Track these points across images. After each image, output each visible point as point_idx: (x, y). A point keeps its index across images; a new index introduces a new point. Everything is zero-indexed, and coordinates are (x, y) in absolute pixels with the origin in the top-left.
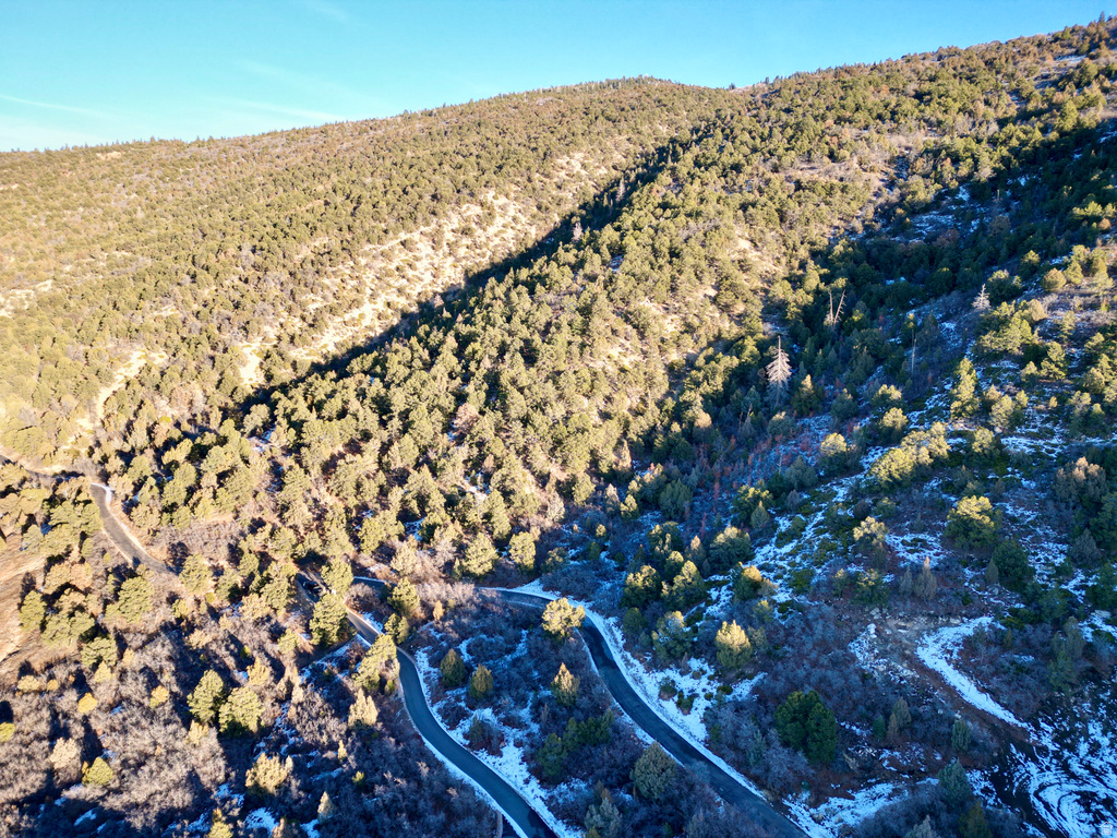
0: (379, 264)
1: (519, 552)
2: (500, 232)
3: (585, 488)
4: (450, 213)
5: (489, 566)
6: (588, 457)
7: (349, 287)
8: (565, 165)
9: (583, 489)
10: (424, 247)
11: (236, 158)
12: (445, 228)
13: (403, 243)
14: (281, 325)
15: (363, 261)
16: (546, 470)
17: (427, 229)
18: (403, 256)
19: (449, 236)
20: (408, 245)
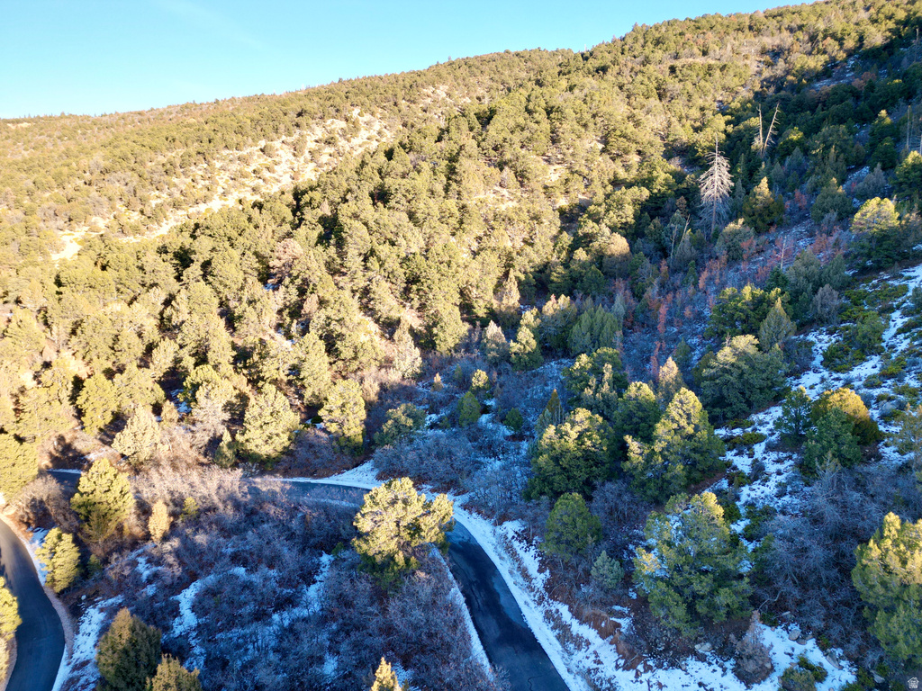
0: (235, 167)
1: (337, 413)
2: (364, 143)
3: (453, 331)
4: (314, 126)
5: (283, 441)
6: (457, 299)
7: (199, 186)
8: (430, 93)
9: (449, 330)
10: (285, 154)
11: (133, 122)
12: (308, 138)
13: (262, 150)
14: (115, 217)
15: (218, 164)
16: (394, 315)
17: (290, 140)
18: (261, 161)
19: (311, 145)
20: (267, 151)
